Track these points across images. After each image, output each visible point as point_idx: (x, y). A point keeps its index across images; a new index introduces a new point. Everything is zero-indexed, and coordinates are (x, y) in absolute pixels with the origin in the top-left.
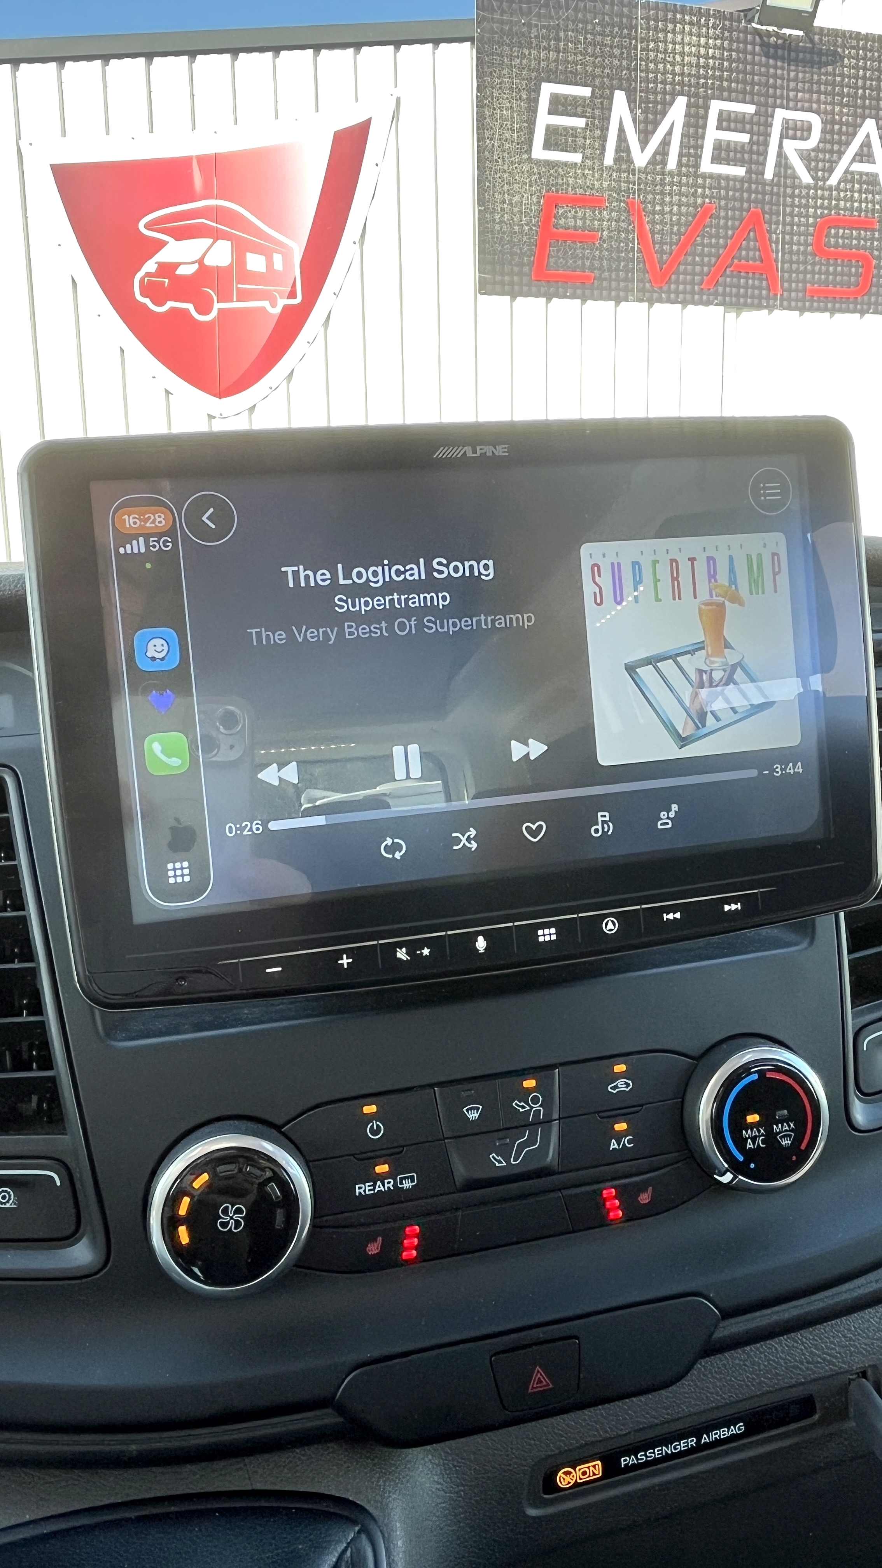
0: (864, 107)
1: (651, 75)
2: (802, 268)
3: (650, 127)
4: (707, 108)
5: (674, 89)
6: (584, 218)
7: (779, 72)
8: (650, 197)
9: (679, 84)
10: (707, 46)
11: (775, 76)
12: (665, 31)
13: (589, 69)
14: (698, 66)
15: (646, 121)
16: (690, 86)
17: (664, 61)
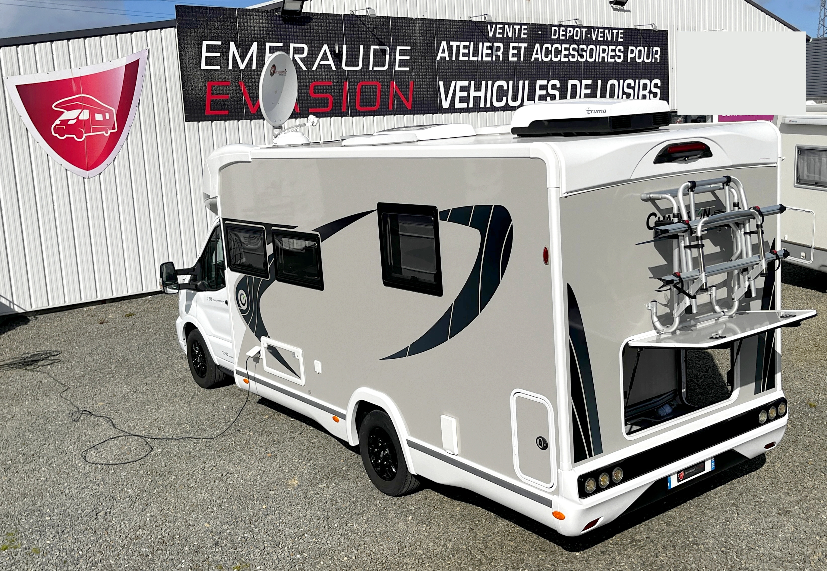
0: (322, 40)
1: (243, 35)
2: (306, 102)
3: (245, 54)
4: (265, 46)
5: (252, 40)
6: (223, 90)
7: (290, 30)
8: (247, 80)
9: (254, 38)
10: (262, 23)
11: (289, 32)
12: (247, 19)
13: (220, 35)
14: (260, 30)
15: (243, 52)
16: (258, 38)
17: (247, 30)
